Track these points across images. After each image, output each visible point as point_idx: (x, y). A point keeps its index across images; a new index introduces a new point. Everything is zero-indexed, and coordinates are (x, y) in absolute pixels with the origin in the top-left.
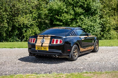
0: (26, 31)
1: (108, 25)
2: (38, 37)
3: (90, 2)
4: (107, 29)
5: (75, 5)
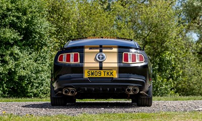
2: (87, 50)
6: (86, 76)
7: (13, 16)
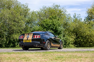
0: (17, 44)
1: (68, 41)
2: (25, 35)
3: (57, 27)
4: (68, 43)
5: (48, 28)
6: (24, 42)
7: (52, 27)
